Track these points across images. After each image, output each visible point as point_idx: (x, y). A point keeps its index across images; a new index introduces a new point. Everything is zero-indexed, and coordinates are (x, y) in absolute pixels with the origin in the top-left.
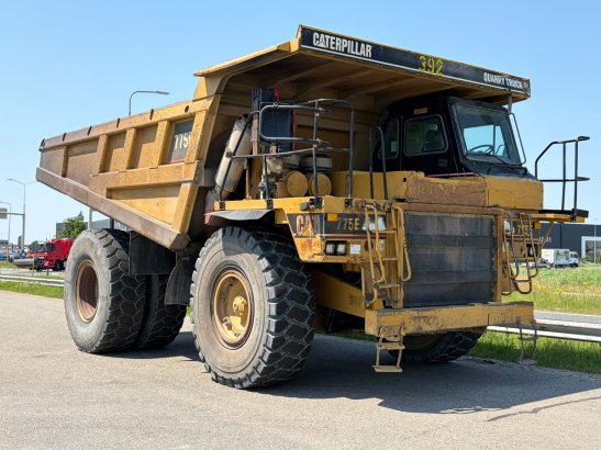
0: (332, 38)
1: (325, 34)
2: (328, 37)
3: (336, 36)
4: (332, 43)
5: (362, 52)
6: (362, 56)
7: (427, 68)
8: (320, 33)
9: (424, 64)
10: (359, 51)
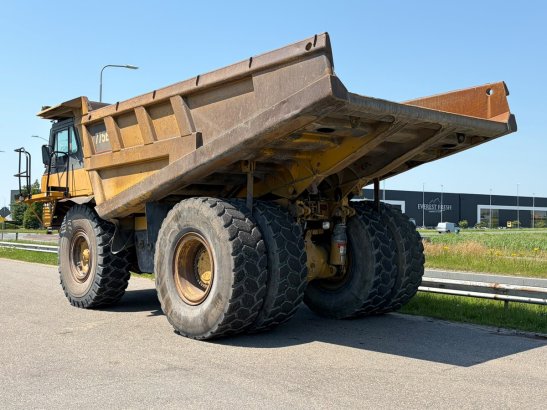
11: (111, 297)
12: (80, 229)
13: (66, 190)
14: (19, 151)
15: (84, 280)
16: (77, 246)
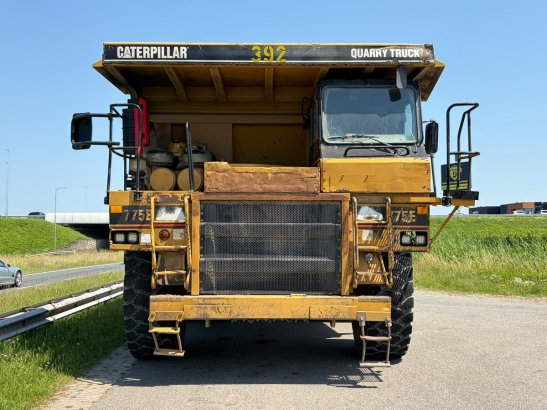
0: (139, 48)
1: (130, 46)
2: (133, 48)
3: (143, 46)
4: (139, 52)
5: (174, 55)
6: (176, 58)
7: (263, 58)
8: (124, 46)
9: (258, 54)
10: (171, 54)
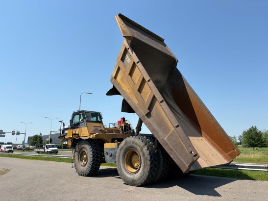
11: (94, 172)
12: (84, 148)
13: (78, 135)
14: (61, 122)
15: (84, 166)
16: (81, 154)
